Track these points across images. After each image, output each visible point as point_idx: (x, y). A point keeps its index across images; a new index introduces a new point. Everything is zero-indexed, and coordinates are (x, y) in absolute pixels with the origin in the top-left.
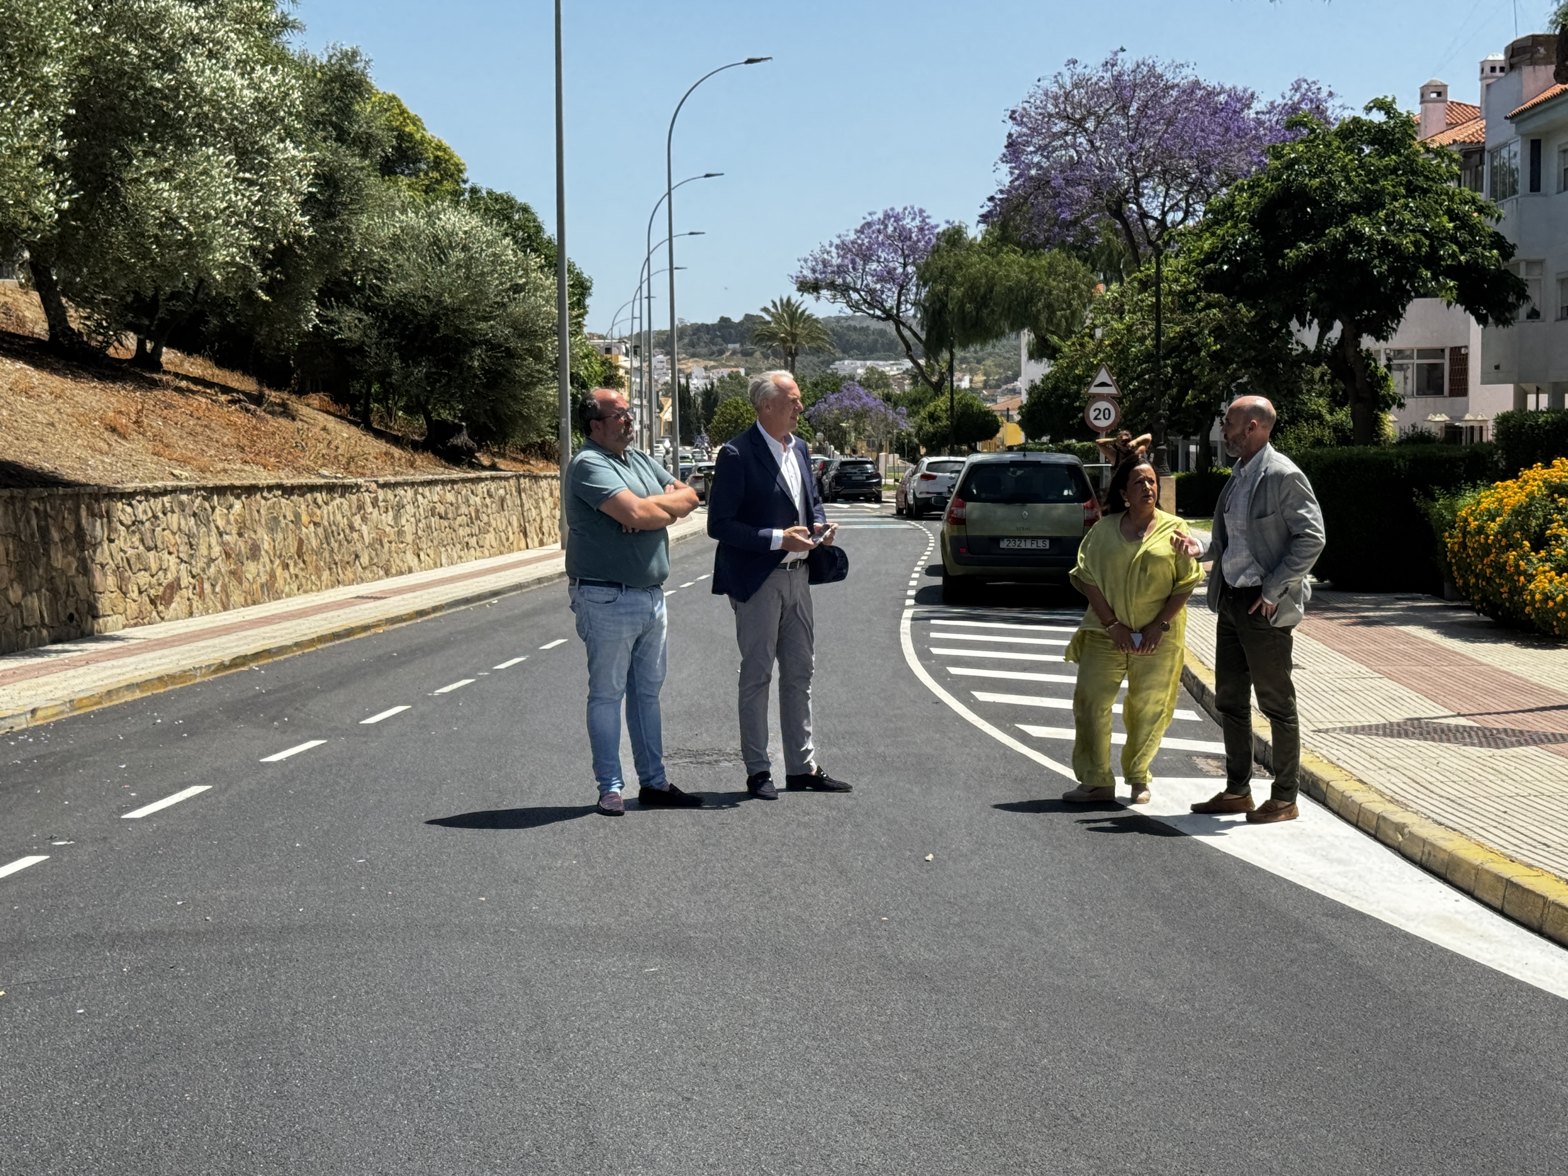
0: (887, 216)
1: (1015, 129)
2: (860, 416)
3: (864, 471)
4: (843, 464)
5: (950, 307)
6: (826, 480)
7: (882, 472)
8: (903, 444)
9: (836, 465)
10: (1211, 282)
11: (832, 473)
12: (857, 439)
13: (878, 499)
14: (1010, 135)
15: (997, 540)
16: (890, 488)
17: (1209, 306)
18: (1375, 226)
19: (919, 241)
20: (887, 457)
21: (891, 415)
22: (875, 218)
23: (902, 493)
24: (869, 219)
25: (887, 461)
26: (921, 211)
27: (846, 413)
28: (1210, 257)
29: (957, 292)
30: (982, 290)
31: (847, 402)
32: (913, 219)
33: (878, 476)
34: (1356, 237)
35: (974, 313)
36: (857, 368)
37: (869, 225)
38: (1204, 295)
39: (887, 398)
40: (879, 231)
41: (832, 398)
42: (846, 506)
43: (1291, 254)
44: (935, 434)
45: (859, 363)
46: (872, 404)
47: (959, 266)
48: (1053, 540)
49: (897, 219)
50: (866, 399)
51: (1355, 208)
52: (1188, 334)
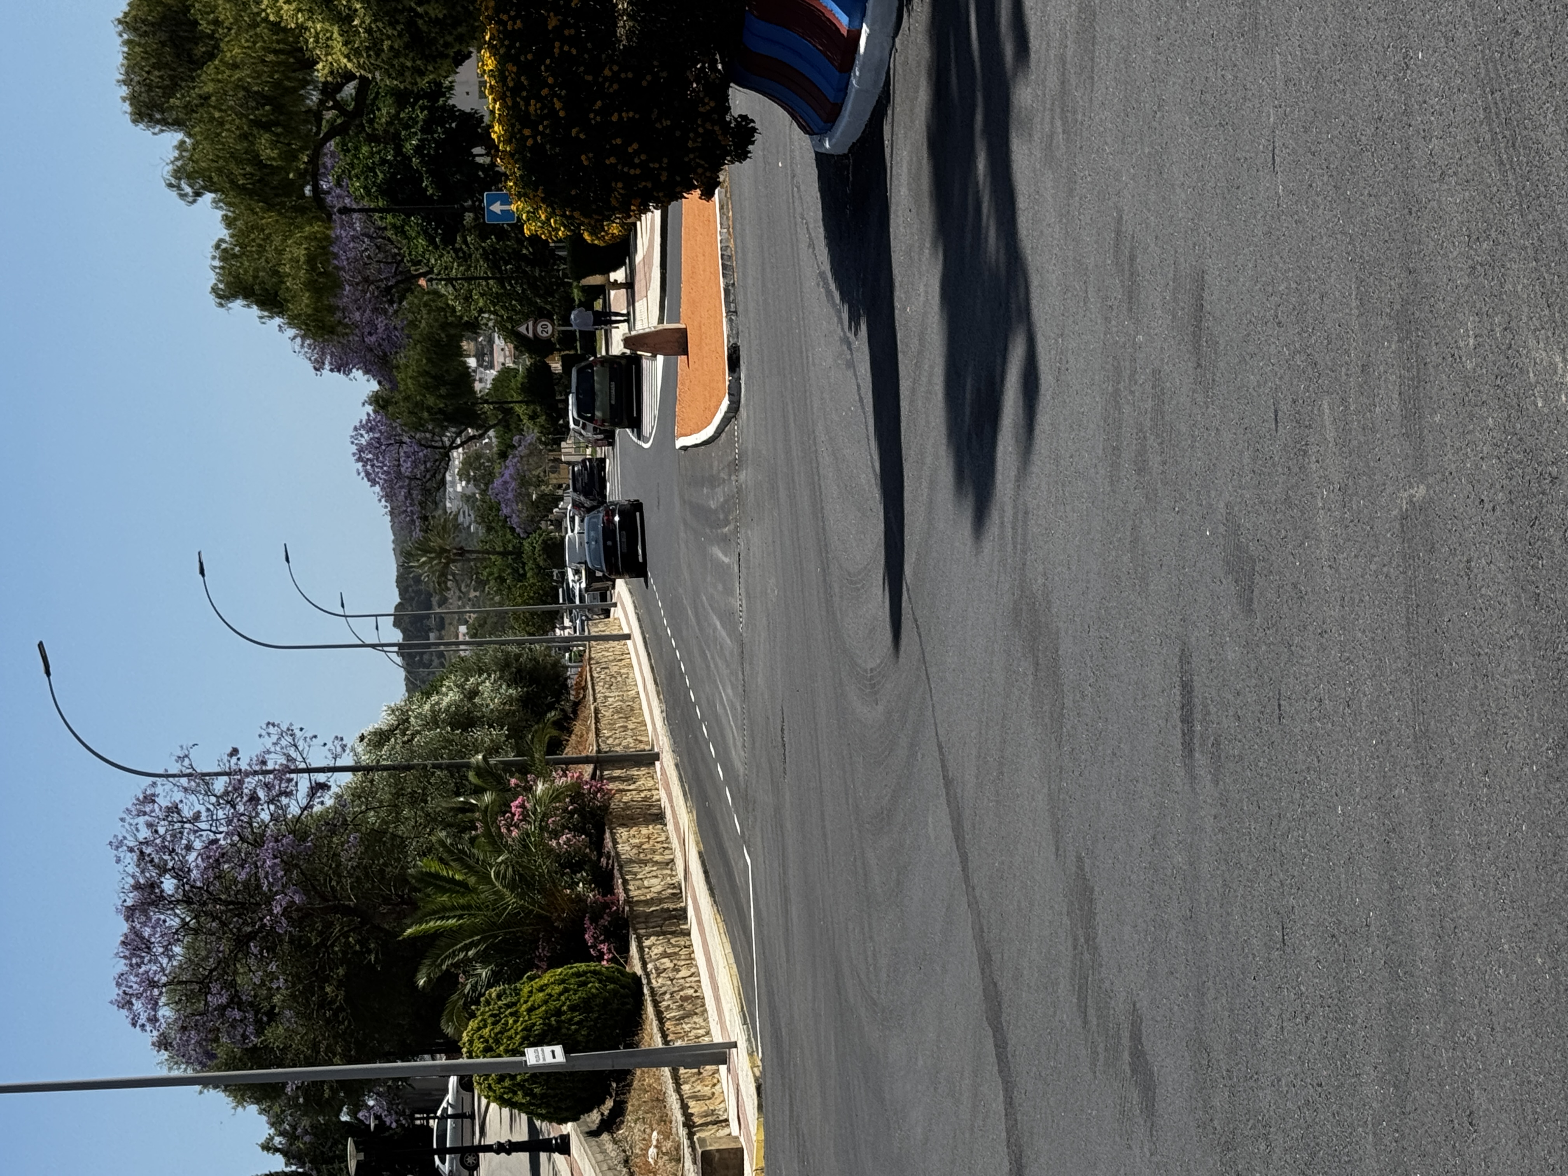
0: (360, 459)
1: (327, 367)
2: (524, 482)
3: (580, 473)
4: (575, 490)
5: (442, 405)
6: (588, 504)
7: (579, 459)
8: (553, 439)
9: (575, 496)
10: (448, 240)
11: (582, 498)
12: (547, 485)
13: (603, 461)
14: (332, 370)
15: (611, 405)
16: (594, 452)
17: (465, 242)
18: (409, 137)
19: (380, 431)
20: (566, 454)
21: (522, 450)
22: (361, 469)
23: (596, 444)
24: (363, 474)
25: (570, 454)
26: (356, 429)
27: (522, 496)
28: (431, 241)
29: (431, 400)
30: (429, 380)
31: (510, 495)
32: (362, 436)
33: (584, 461)
34: (418, 149)
35: (448, 387)
36: (455, 491)
37: (368, 474)
38: (457, 246)
39: (503, 455)
40: (373, 466)
41: (505, 511)
42: (608, 485)
43: (430, 192)
44: (548, 415)
45: (449, 489)
46: (511, 470)
47: (407, 398)
48: (611, 380)
49: (361, 450)
50: (507, 477)
51: (398, 150)
52: (485, 256)
